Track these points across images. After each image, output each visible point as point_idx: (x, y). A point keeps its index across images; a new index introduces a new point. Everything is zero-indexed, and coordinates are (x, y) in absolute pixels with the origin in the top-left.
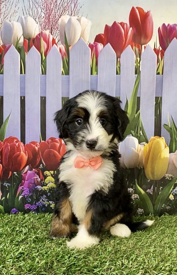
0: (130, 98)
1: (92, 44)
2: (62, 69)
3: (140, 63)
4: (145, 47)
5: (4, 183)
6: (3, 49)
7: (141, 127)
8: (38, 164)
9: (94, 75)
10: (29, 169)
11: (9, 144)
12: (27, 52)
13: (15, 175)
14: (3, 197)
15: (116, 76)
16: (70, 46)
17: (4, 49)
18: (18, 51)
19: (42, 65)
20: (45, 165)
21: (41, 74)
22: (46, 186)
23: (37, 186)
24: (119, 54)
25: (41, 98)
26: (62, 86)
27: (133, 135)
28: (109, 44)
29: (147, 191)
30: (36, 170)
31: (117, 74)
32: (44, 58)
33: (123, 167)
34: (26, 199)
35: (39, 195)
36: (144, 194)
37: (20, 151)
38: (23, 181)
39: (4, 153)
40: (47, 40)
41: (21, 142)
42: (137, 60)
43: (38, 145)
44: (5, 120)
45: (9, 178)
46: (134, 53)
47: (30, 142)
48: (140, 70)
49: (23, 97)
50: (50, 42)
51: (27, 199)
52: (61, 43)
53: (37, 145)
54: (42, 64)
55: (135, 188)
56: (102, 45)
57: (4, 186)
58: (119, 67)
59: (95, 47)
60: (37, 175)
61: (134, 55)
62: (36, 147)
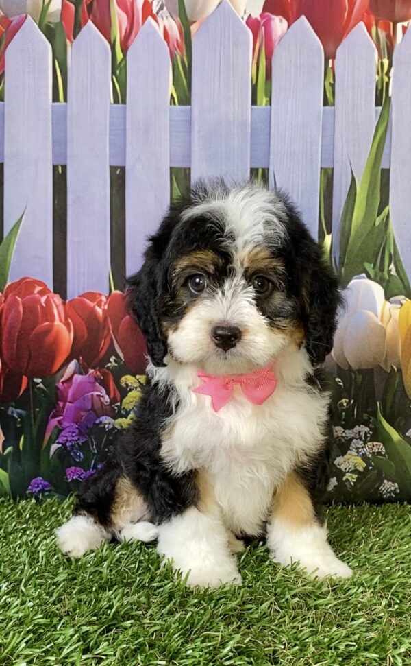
0: (363, 169)
1: (256, 19)
2: (171, 89)
3: (391, 74)
4: (404, 29)
5: (8, 409)
6: (4, 30)
7: (392, 251)
8: (104, 355)
9: (261, 107)
10: (77, 370)
11: (19, 299)
12: (72, 39)
13: (39, 386)
14: (9, 446)
15: (324, 112)
16: (194, 22)
17: (7, 30)
18: (47, 38)
19: (114, 78)
20: (123, 360)
21: (112, 101)
22: (126, 418)
23: (98, 417)
24: (331, 47)
25: (113, 169)
26: (170, 135)
27: (369, 277)
28: (303, 18)
29: (407, 434)
30: (98, 374)
31: (326, 103)
32: (120, 56)
33: (342, 367)
34: (70, 452)
35: (104, 445)
36: (399, 441)
37: (53, 320)
38: (60, 403)
39: (5, 324)
40: (129, 5)
41: (55, 292)
42: (382, 64)
43: (103, 304)
44: (9, 231)
45: (21, 393)
46: (374, 46)
47: (81, 294)
48: (390, 94)
49: (62, 166)
50: (138, 9)
51: (72, 454)
52: (168, 15)
53: (101, 300)
54: (113, 73)
55: (375, 425)
56: (285, 23)
57: (8, 415)
58: (330, 84)
59: (263, 28)
60: (102, 387)
61: (374, 51)
62: (97, 308)
